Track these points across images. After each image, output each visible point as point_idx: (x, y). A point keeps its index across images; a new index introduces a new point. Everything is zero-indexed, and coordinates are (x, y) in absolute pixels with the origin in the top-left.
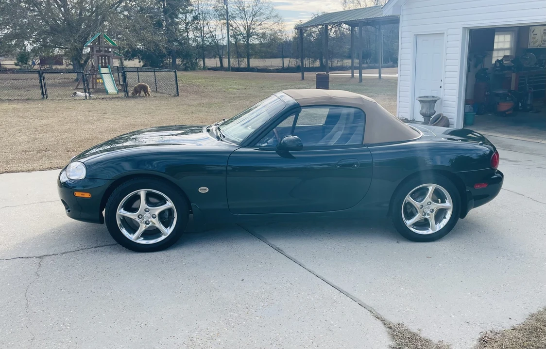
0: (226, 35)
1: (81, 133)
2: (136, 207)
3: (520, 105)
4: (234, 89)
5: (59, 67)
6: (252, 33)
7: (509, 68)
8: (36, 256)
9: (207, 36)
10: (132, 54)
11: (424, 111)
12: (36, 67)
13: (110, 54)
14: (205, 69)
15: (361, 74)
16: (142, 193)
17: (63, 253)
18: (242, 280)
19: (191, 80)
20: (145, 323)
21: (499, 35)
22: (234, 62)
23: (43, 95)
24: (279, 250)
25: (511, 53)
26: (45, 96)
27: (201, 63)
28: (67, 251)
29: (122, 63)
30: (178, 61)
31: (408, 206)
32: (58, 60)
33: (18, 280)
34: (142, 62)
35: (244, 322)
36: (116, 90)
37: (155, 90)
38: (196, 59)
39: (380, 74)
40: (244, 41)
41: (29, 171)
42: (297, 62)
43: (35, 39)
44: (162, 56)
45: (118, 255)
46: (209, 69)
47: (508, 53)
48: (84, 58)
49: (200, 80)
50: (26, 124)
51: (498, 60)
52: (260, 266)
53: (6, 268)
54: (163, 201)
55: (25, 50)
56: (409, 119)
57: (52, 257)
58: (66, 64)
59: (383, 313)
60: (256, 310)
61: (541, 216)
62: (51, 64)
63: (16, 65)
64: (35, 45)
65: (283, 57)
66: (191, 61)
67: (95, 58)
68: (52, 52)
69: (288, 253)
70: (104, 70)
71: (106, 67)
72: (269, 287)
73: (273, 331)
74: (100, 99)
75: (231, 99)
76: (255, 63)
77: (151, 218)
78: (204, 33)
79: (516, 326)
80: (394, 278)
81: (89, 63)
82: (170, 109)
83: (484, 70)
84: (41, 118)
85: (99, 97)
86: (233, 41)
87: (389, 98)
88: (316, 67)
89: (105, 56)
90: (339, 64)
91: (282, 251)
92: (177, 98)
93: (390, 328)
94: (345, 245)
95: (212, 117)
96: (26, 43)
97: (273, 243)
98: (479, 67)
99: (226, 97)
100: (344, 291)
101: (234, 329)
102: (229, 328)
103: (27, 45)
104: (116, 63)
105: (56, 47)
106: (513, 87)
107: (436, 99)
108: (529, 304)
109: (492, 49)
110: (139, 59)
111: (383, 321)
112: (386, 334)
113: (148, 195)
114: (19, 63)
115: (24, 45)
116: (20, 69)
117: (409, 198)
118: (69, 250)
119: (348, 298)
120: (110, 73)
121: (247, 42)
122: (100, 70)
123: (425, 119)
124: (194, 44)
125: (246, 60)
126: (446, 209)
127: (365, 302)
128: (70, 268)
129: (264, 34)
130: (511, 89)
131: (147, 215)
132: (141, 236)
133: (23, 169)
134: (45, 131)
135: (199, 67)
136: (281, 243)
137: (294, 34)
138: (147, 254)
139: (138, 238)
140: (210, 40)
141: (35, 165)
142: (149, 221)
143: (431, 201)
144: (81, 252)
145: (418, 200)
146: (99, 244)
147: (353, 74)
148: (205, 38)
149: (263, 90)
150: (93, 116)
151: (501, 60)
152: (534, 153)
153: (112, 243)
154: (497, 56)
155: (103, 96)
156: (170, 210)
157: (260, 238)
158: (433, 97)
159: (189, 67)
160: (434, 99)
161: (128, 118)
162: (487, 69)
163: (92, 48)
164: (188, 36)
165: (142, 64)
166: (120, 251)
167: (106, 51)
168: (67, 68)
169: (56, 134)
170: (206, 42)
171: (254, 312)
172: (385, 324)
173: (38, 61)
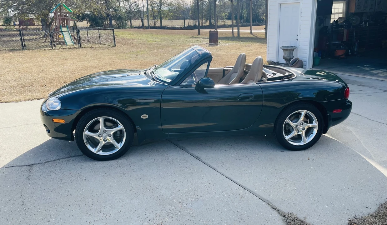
0: (146, 4)
1: (51, 73)
2: (97, 129)
3: (350, 51)
4: (153, 41)
5: (32, 27)
6: (163, 2)
7: (342, 26)
8: (26, 164)
9: (133, 5)
10: (82, 18)
11: (286, 56)
12: (17, 27)
13: (68, 18)
14: (132, 27)
15: (238, 30)
16: (101, 119)
17: (46, 162)
18: (175, 181)
19: (123, 36)
20: (109, 215)
21: (335, 3)
22: (152, 23)
23: (23, 47)
24: (197, 158)
25: (343, 16)
26: (24, 47)
27: (129, 23)
28: (48, 161)
29: (75, 23)
30: (114, 22)
31: (287, 126)
32: (31, 22)
33: (15, 183)
34: (89, 23)
35: (179, 213)
36: (73, 42)
37: (99, 42)
38: (126, 21)
39: (251, 30)
40: (158, 8)
41: (17, 101)
42: (194, 22)
43: (16, 7)
44: (103, 19)
45: (85, 163)
46: (135, 28)
47: (341, 16)
48: (50, 20)
49: (129, 35)
50: (13, 67)
51: (334, 21)
52: (186, 170)
53: (6, 174)
54: (116, 125)
55: (9, 16)
56: (275, 62)
57: (38, 165)
58: (38, 25)
59: (277, 205)
60: (187, 204)
61: (375, 131)
62: (27, 25)
63: (3, 25)
64: (16, 12)
65: (184, 19)
66: (123, 22)
67: (58, 20)
68: (27, 17)
69: (204, 161)
70: (64, 29)
71: (65, 27)
72: (194, 186)
73: (201, 220)
74: (62, 49)
75: (152, 49)
76: (165, 23)
77: (108, 137)
78: (130, 3)
79: (371, 213)
80: (281, 178)
81: (53, 24)
82: (110, 56)
83: (325, 28)
84: (23, 63)
85: (62, 48)
86: (150, 8)
87: (259, 47)
88: (207, 26)
89: (64, 19)
90: (222, 24)
91: (200, 158)
92: (114, 48)
93: (285, 216)
94: (243, 154)
95: (140, 61)
96: (10, 10)
97: (192, 153)
98: (322, 26)
99: (148, 47)
100: (247, 189)
101: (173, 219)
102: (169, 218)
103: (11, 12)
104: (72, 24)
105: (30, 13)
106: (345, 39)
107: (294, 48)
108: (378, 196)
109: (331, 13)
110: (87, 21)
111: (278, 211)
112: (282, 221)
113: (106, 120)
114: (4, 24)
115: (8, 12)
116: (6, 29)
117: (287, 120)
118: (50, 160)
119: (251, 194)
120: (68, 31)
121: (160, 9)
122: (61, 29)
123: (286, 62)
124: (124, 11)
125: (159, 21)
126: (313, 128)
127: (263, 197)
128: (52, 173)
129: (171, 3)
130: (344, 41)
131: (105, 134)
132: (101, 149)
133: (13, 100)
134: (26, 72)
135: (128, 26)
136: (198, 153)
137: (192, 3)
138: (105, 162)
139: (98, 151)
140: (135, 7)
141: (21, 97)
142: (106, 139)
143: (303, 122)
144: (58, 161)
145: (294, 122)
146: (71, 155)
147: (233, 30)
148: (131, 6)
149: (173, 42)
150: (58, 61)
151: (337, 21)
152: (363, 85)
153: (80, 154)
154: (334, 18)
155: (64, 47)
156: (121, 131)
157: (183, 149)
158: (292, 46)
159: (121, 26)
160: (292, 48)
161: (83, 63)
162: (328, 27)
163: (55, 14)
164: (120, 5)
165: (89, 24)
166: (86, 160)
167: (65, 16)
168: (38, 27)
169: (34, 74)
170: (132, 9)
171: (185, 205)
172: (280, 214)
173: (17, 23)
